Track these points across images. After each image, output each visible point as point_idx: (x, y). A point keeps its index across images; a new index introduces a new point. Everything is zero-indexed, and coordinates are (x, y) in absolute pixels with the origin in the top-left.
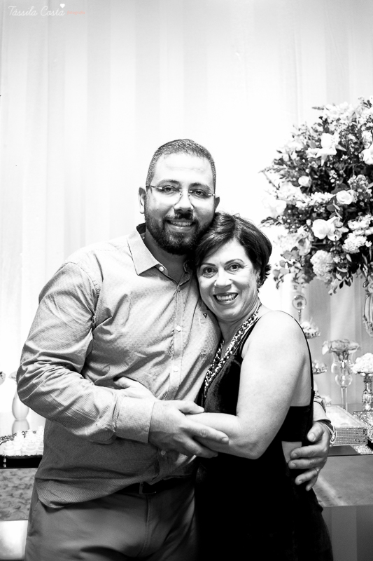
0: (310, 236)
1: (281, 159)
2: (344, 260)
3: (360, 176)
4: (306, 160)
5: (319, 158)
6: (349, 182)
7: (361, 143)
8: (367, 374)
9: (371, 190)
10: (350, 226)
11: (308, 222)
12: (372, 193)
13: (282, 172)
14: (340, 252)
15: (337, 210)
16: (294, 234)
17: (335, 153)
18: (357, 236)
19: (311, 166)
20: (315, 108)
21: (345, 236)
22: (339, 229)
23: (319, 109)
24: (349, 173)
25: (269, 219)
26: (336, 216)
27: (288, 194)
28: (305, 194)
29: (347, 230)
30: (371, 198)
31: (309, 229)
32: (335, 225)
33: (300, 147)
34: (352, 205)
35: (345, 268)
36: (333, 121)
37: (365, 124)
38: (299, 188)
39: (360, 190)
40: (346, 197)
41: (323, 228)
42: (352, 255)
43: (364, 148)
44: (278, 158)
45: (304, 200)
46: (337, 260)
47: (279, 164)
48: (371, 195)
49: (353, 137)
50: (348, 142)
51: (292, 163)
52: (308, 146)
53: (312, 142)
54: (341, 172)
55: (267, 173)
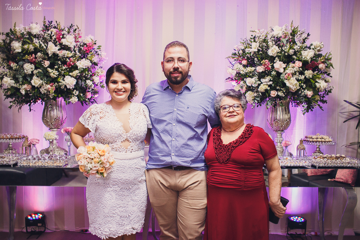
0: (245, 85)
1: (235, 53)
2: (258, 95)
3: (266, 60)
4: (245, 53)
5: (251, 53)
6: (261, 63)
7: (268, 47)
9: (271, 66)
10: (262, 81)
11: (245, 79)
12: (271, 67)
13: (235, 58)
14: (257, 92)
15: (256, 74)
16: (239, 84)
17: (257, 50)
18: (264, 85)
19: (247, 56)
20: (251, 31)
21: (259, 85)
22: (256, 82)
23: (253, 31)
24: (262, 59)
25: (229, 78)
26: (256, 77)
27: (237, 67)
28: (244, 68)
29: (260, 83)
30: (271, 70)
31: (245, 82)
32: (255, 80)
33: (243, 48)
34: (262, 72)
35: (259, 98)
36: (257, 37)
37: (270, 39)
38: (242, 65)
39: (266, 66)
40: (260, 69)
41: (250, 81)
42: (262, 93)
43: (269, 49)
44: (234, 53)
45: (243, 71)
46: (256, 94)
47: (234, 55)
48: (271, 69)
49: (265, 44)
50: (263, 46)
51: (239, 55)
52: (246, 47)
53: (248, 46)
54: (259, 58)
55: (229, 59)
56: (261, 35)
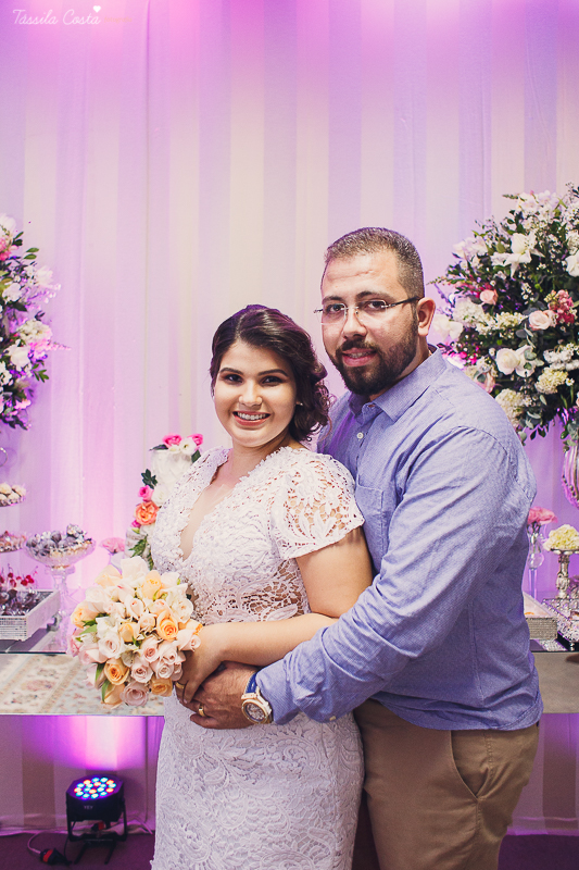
0: (493, 370)
1: (458, 267)
2: (536, 402)
3: (561, 292)
4: (491, 268)
5: (509, 267)
6: (545, 299)
7: (565, 247)
8: (562, 552)
9: (576, 310)
10: (547, 358)
11: (492, 351)
12: (577, 314)
13: (458, 284)
14: (533, 392)
15: (530, 337)
16: (473, 366)
17: (528, 260)
18: (555, 371)
19: (497, 277)
20: (507, 196)
21: (539, 371)
22: (531, 362)
23: (512, 197)
24: (547, 287)
26: (528, 344)
27: (466, 314)
28: (488, 314)
29: (542, 363)
30: (576, 321)
31: (492, 360)
32: (526, 356)
33: (483, 251)
34: (550, 329)
35: (538, 413)
36: (528, 216)
37: (572, 221)
38: (480, 306)
39: (561, 311)
40: (541, 320)
41: (509, 360)
43: (568, 255)
44: (454, 265)
45: (486, 324)
46: (527, 402)
47: (454, 273)
48: (576, 317)
49: (554, 239)
50: (548, 245)
51: (472, 273)
52: (494, 249)
53: (500, 244)
54: (537, 286)
55: (440, 285)
56: (540, 210)
